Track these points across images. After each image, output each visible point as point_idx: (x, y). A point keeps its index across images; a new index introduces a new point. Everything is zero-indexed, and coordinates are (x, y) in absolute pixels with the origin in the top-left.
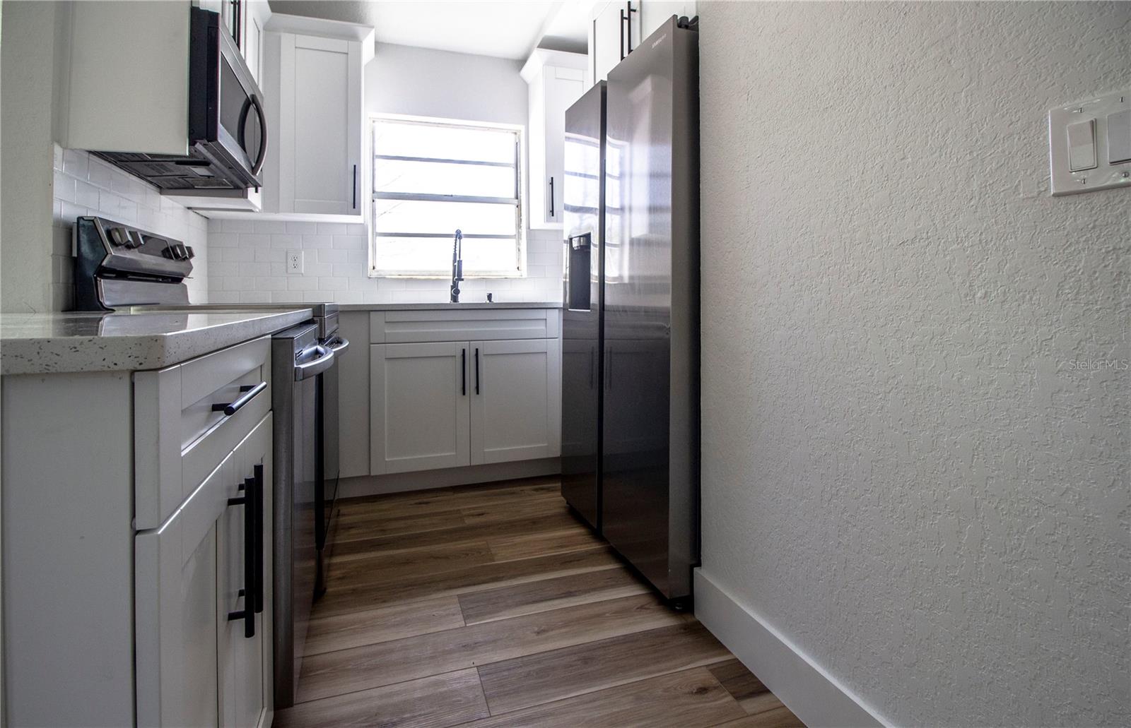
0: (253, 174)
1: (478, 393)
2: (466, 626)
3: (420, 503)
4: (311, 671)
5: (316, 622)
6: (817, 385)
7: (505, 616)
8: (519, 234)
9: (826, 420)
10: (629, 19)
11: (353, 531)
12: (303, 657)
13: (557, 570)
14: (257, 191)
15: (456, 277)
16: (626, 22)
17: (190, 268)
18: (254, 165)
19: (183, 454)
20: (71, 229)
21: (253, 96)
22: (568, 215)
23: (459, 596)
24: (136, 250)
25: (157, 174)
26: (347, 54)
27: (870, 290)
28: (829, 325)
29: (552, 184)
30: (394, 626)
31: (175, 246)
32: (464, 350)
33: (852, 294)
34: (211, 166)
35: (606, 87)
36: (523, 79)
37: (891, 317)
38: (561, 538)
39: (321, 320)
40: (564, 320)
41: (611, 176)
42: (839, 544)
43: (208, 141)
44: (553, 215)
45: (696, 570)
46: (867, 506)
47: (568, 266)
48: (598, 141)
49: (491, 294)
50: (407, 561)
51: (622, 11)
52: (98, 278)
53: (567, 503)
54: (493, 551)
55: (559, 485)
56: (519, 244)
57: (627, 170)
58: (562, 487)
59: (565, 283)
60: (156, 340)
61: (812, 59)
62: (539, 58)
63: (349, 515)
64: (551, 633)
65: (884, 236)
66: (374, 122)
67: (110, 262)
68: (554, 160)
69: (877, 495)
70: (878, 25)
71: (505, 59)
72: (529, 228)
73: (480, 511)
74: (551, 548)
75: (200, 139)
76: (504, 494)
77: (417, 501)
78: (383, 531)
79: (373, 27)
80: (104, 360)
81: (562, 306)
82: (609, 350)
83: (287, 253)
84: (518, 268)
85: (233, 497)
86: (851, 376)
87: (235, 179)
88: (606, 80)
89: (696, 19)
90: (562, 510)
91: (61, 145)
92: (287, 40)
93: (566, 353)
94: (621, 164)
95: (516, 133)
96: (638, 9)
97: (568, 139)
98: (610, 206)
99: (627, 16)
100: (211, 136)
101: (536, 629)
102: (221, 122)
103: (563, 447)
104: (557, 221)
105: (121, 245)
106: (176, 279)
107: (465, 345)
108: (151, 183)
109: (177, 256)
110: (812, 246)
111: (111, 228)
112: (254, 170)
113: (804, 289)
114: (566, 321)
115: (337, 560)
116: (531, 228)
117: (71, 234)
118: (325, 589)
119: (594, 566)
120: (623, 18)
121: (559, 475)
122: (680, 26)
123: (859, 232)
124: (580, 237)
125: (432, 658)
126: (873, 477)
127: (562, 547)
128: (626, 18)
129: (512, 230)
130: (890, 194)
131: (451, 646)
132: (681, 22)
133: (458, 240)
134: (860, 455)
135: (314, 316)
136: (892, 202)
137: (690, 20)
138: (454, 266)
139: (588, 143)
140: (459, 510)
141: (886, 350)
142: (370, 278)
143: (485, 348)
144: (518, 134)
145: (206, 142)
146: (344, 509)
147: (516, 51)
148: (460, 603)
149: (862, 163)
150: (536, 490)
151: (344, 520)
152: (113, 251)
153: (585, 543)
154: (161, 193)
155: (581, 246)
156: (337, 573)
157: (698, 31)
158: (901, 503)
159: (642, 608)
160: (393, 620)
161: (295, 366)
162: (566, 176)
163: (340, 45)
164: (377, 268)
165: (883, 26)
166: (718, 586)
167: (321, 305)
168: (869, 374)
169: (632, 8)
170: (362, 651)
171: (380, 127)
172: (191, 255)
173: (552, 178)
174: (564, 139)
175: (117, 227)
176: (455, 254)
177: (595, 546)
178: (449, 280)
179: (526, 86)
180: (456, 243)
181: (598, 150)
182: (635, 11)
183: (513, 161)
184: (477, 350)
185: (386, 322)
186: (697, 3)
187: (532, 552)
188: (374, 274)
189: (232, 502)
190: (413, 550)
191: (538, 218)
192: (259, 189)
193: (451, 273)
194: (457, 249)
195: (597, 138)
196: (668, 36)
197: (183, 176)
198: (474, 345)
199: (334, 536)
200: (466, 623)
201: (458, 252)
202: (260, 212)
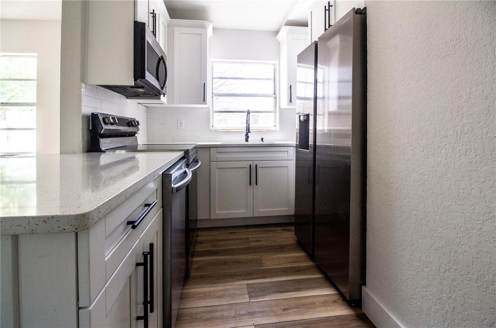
0: (162, 90)
1: (257, 185)
2: (250, 302)
3: (231, 233)
4: (181, 317)
5: (185, 291)
6: (437, 208)
7: (267, 298)
8: (276, 110)
9: (443, 228)
10: (329, 10)
11: (203, 245)
12: (178, 309)
13: (293, 275)
14: (164, 96)
15: (247, 131)
16: (327, 12)
17: (138, 129)
18: (162, 86)
19: (106, 259)
20: (89, 118)
21: (162, 57)
22: (298, 101)
23: (247, 285)
24: (115, 125)
25: (124, 92)
26: (201, 34)
27: (474, 161)
28: (445, 177)
29: (291, 88)
30: (217, 297)
31: (132, 121)
32: (250, 165)
33: (461, 161)
34: (144, 88)
35: (317, 44)
36: (278, 40)
37: (489, 178)
38: (294, 257)
39: (188, 156)
40: (296, 152)
41: (319, 82)
42: (449, 297)
43: (142, 79)
44: (291, 102)
45: (363, 287)
46: (469, 281)
47: (298, 125)
48: (313, 67)
49: (263, 138)
50: (225, 263)
51: (325, 7)
52: (100, 139)
53: (297, 239)
54: (263, 261)
55: (293, 228)
56: (275, 115)
57: (326, 79)
58: (295, 229)
59: (297, 133)
60: (85, 216)
61: (436, 28)
62: (285, 30)
63: (202, 236)
64: (290, 311)
65: (484, 131)
66: (213, 63)
67: (104, 132)
68: (292, 76)
69: (476, 277)
70: (480, 10)
71: (269, 31)
72: (280, 108)
73: (257, 239)
74: (290, 263)
75: (138, 78)
76: (268, 231)
77: (230, 232)
78: (215, 246)
79: (212, 22)
80: (59, 227)
81: (295, 145)
82: (318, 165)
83: (177, 120)
84: (275, 126)
85: (139, 262)
86: (460, 207)
87: (155, 92)
88: (317, 40)
89: (365, 8)
90: (295, 242)
91: (84, 83)
92: (177, 30)
93: (297, 167)
94: (324, 77)
95: (274, 65)
96: (333, 5)
97: (298, 66)
98: (319, 96)
99: (328, 9)
100: (143, 77)
101: (282, 308)
102: (147, 71)
103: (296, 210)
104: (293, 105)
105: (108, 124)
106: (133, 134)
107: (251, 163)
108: (123, 95)
109: (133, 125)
110: (436, 131)
111: (104, 117)
112: (162, 88)
113: (429, 154)
114: (297, 152)
115: (196, 259)
116: (281, 108)
117: (89, 120)
118: (190, 274)
119: (310, 274)
120: (326, 10)
121: (293, 223)
122: (356, 13)
123: (467, 127)
124: (304, 115)
125: (234, 317)
126: (473, 266)
127: (295, 262)
128: (327, 10)
129: (272, 109)
130: (488, 107)
131: (243, 312)
132: (357, 11)
133: (248, 114)
134: (465, 252)
135: (185, 155)
136: (489, 111)
137: (361, 9)
138: (247, 126)
139: (309, 68)
140: (248, 238)
141: (484, 196)
142: (211, 131)
143: (260, 164)
144: (275, 65)
145: (141, 79)
146: (200, 233)
147: (274, 27)
148: (247, 289)
149: (469, 88)
150: (283, 230)
151: (200, 239)
152: (105, 127)
153: (306, 262)
154: (127, 98)
155: (304, 120)
156: (195, 266)
157: (366, 15)
158: (492, 285)
159: (334, 302)
160: (218, 294)
161: (173, 186)
162: (297, 83)
163: (198, 31)
164: (214, 126)
165: (483, 10)
166: (375, 298)
167: (188, 150)
168: (472, 208)
169: (330, 5)
170: (203, 309)
171: (215, 65)
172: (138, 124)
173: (291, 85)
174: (297, 66)
175: (108, 116)
176: (247, 120)
177: (310, 264)
178: (245, 131)
179: (279, 43)
180: (247, 115)
181: (313, 71)
182: (332, 6)
183: (273, 77)
184: (256, 165)
185: (217, 152)
186: (365, 2)
187: (281, 264)
188: (213, 129)
189: (138, 265)
190: (228, 257)
191: (284, 103)
192: (165, 95)
193: (245, 129)
194: (248, 118)
195: (313, 65)
196: (351, 18)
197: (134, 92)
198: (255, 163)
199: (195, 247)
200: (250, 300)
201: (248, 119)
202: (166, 104)
